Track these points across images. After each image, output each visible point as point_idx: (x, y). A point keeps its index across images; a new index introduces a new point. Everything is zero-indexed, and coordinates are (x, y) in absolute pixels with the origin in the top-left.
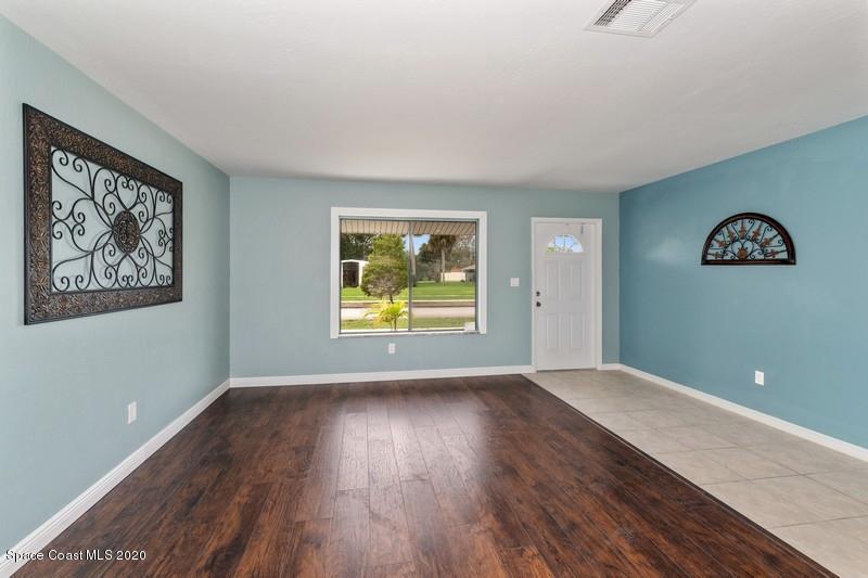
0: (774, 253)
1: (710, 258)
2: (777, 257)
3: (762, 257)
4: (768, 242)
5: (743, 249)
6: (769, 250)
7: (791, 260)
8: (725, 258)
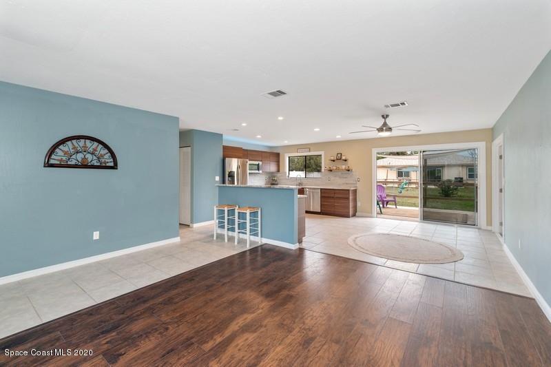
0: (105, 163)
1: (52, 162)
2: (107, 165)
3: (99, 164)
4: (102, 156)
5: (85, 159)
6: (103, 160)
7: (115, 167)
8: (69, 163)
